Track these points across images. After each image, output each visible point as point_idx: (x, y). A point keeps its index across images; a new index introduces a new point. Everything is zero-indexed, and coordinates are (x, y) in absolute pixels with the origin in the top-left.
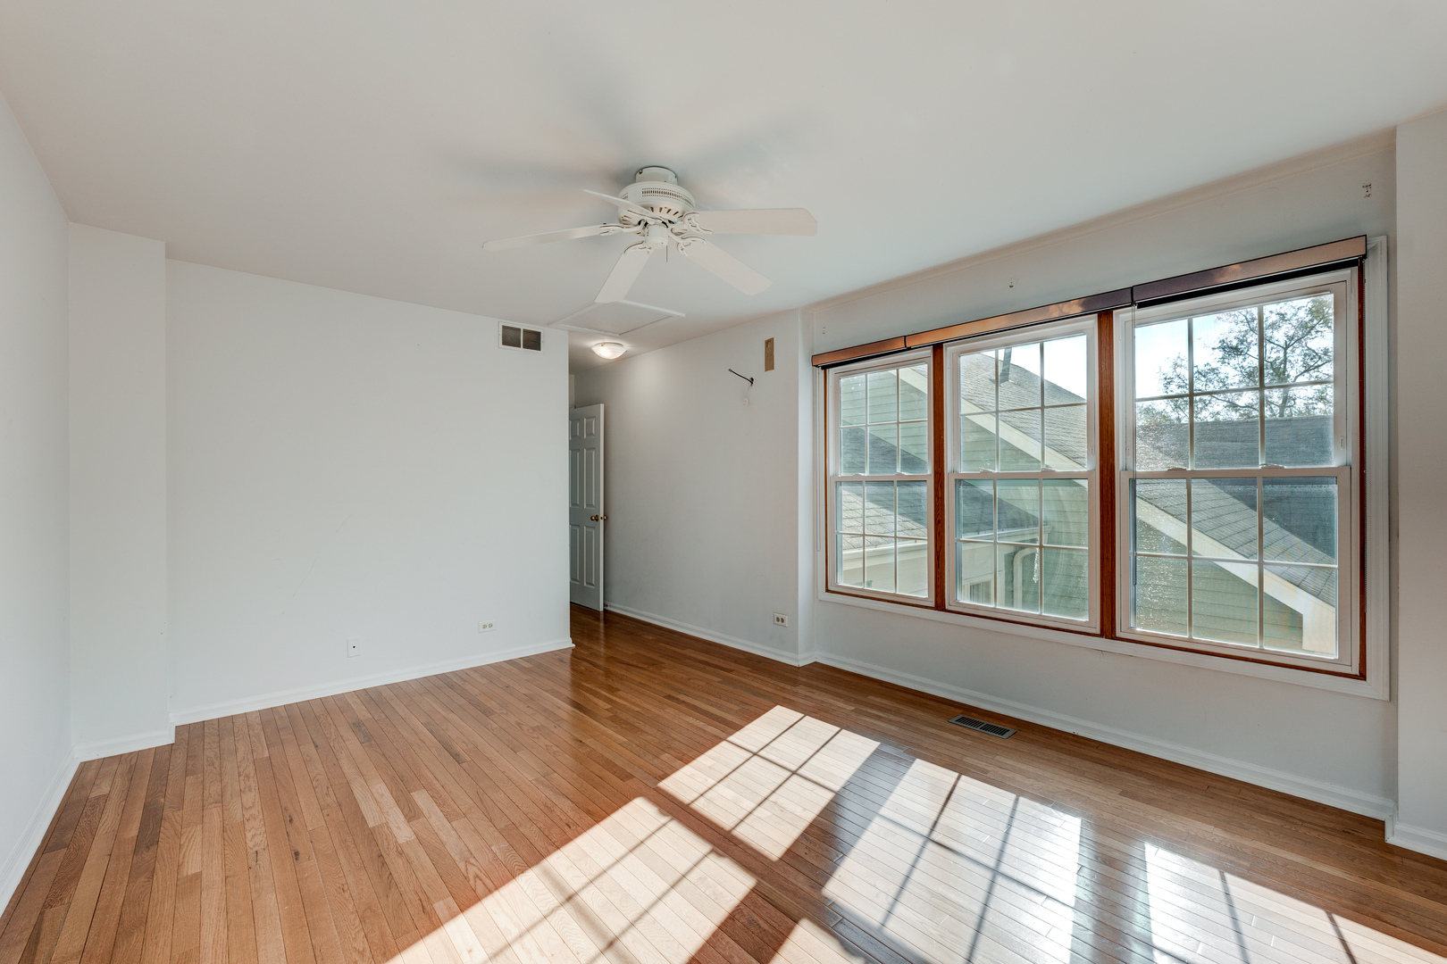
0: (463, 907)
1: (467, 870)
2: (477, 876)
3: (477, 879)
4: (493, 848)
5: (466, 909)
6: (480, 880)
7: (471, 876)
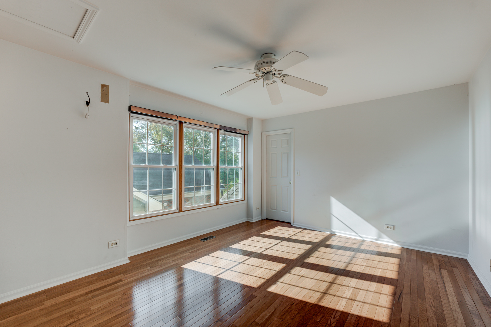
0: (348, 314)
1: (334, 322)
2: (334, 318)
3: (335, 317)
4: (318, 320)
5: (348, 313)
6: (335, 316)
7: (336, 319)
